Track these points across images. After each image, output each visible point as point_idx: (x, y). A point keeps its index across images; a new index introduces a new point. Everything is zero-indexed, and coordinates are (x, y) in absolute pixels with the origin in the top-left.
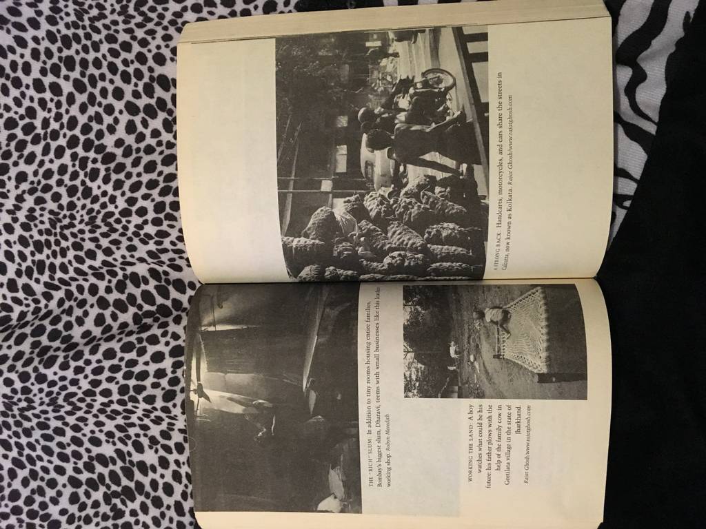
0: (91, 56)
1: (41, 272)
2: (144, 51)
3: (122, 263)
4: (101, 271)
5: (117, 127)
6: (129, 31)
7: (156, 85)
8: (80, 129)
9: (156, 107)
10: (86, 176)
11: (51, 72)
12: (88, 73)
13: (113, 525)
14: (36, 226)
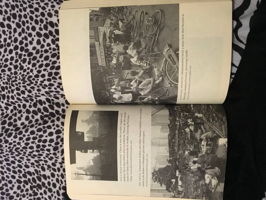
0: (23, 13)
1: (4, 99)
2: (44, 11)
3: (35, 96)
4: (27, 99)
5: (33, 42)
6: (38, 3)
7: (48, 25)
8: (19, 43)
9: (48, 34)
10: (21, 61)
11: (7, 20)
12: (22, 20)
13: (34, 198)
14: (2, 81)
